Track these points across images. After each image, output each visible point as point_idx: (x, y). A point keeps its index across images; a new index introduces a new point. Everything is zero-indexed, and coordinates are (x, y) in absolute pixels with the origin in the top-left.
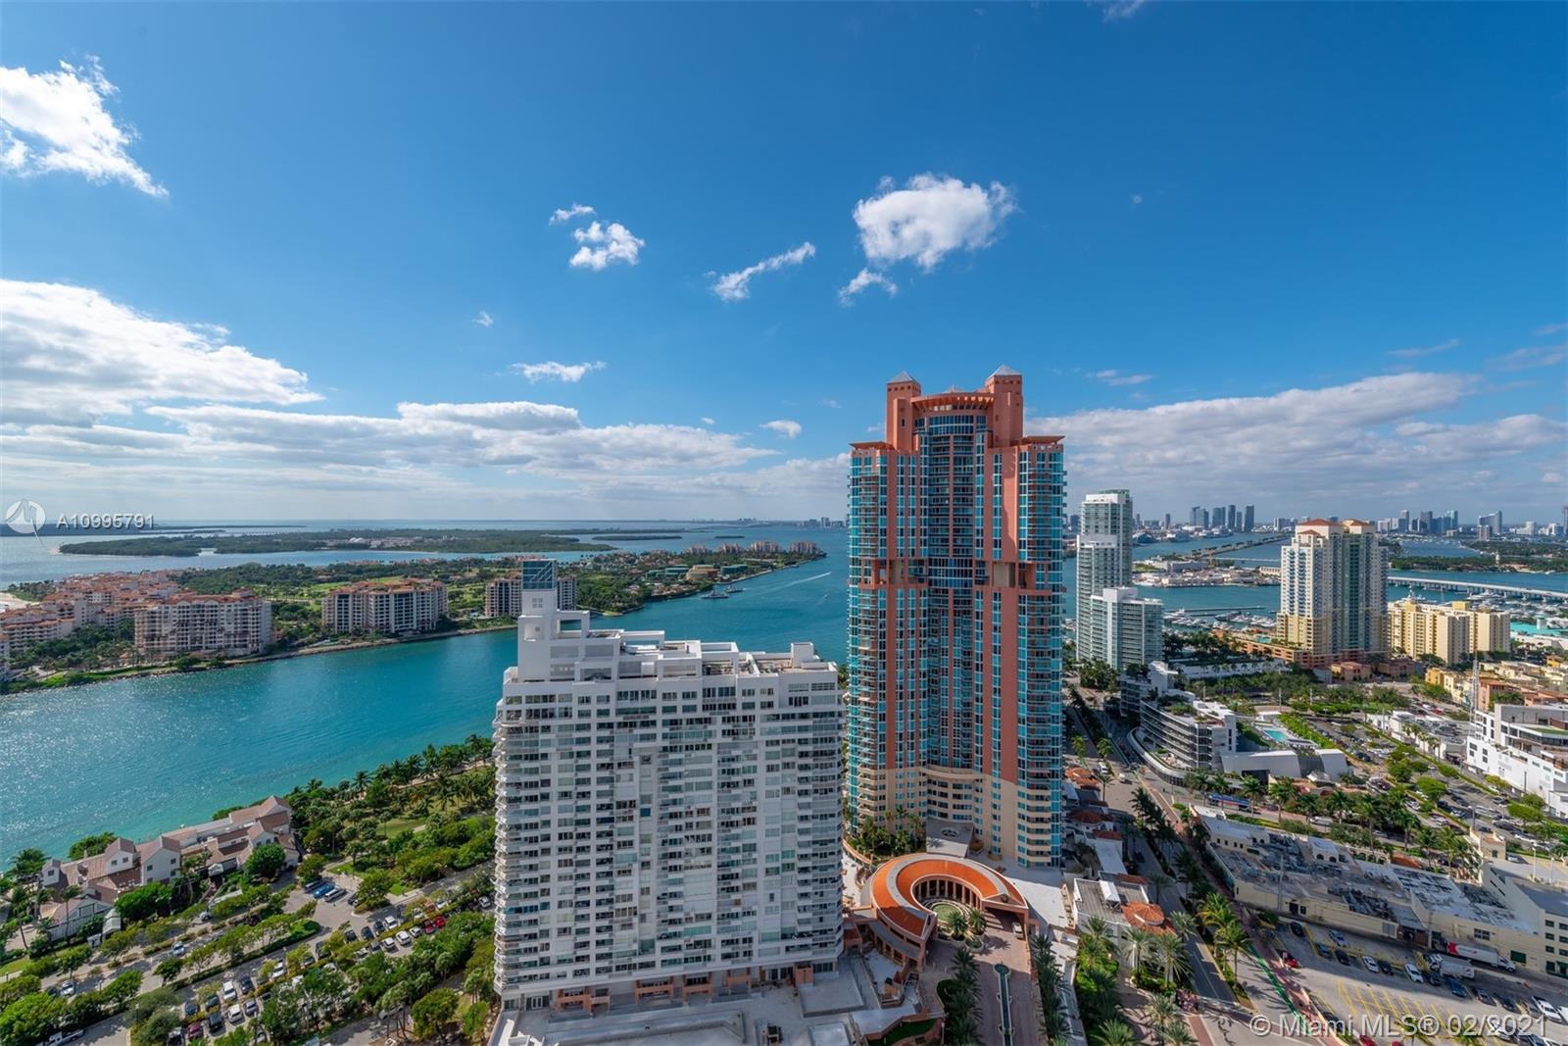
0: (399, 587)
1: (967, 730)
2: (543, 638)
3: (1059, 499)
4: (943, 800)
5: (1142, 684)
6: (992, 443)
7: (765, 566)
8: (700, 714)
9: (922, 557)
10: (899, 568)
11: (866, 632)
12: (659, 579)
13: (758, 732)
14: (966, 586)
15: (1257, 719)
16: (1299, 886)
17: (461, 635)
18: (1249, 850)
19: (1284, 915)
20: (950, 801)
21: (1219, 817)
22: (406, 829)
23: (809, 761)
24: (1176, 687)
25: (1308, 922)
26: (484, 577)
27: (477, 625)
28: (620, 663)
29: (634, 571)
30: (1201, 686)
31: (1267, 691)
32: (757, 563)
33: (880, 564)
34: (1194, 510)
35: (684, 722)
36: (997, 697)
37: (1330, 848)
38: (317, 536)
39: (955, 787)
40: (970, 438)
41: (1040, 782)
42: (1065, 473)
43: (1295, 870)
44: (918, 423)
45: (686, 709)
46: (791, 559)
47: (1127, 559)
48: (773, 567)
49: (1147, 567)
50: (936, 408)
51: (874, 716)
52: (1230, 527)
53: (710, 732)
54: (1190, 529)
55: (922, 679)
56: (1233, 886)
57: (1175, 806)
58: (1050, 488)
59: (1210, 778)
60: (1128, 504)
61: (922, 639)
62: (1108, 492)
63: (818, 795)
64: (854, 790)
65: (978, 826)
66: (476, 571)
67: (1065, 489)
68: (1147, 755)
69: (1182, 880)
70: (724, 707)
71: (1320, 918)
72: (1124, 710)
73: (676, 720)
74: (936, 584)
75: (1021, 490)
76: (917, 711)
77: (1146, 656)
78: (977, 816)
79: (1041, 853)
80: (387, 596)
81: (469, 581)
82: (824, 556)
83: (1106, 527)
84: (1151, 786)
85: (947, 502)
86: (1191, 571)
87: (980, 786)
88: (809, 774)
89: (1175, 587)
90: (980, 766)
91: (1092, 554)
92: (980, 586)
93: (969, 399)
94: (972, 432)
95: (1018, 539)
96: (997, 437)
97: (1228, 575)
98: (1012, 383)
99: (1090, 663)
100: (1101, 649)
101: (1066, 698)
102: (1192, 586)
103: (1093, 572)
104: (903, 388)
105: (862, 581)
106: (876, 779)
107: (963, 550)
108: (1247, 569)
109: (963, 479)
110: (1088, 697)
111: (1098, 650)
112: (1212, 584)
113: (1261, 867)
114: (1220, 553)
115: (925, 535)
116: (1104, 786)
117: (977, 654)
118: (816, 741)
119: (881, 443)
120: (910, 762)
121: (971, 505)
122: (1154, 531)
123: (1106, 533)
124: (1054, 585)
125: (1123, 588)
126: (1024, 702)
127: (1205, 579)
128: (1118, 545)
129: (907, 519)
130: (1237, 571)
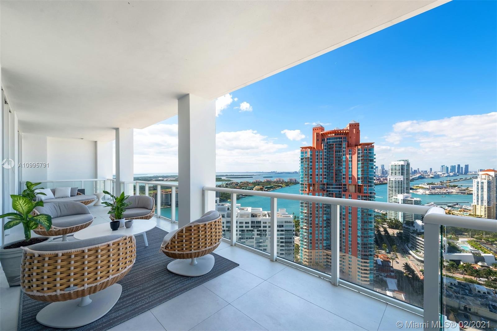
3: (372, 164)
5: (411, 228)
6: (349, 145)
7: (279, 186)
8: (250, 228)
9: (325, 183)
10: (316, 186)
11: (305, 206)
13: (267, 235)
14: (339, 192)
15: (458, 242)
16: (468, 301)
18: (449, 287)
19: (461, 310)
23: (284, 244)
25: (471, 314)
28: (227, 213)
31: (465, 232)
32: (276, 185)
33: (310, 185)
34: (442, 166)
35: (246, 231)
36: (350, 229)
37: (484, 289)
38: (150, 177)
40: (341, 144)
41: (366, 257)
42: (375, 155)
43: (467, 295)
44: (323, 140)
45: (246, 227)
46: (287, 184)
47: (408, 184)
48: (281, 187)
49: (420, 187)
50: (329, 135)
51: (308, 233)
52: (458, 173)
53: (253, 234)
54: (440, 173)
55: (324, 222)
57: (421, 270)
58: (369, 160)
60: (408, 165)
61: (324, 209)
62: (400, 161)
63: (286, 255)
64: (301, 256)
68: (411, 252)
70: (257, 227)
71: (477, 313)
72: (404, 237)
73: (243, 230)
74: (329, 192)
75: (358, 161)
76: (323, 232)
77: (414, 218)
78: (343, 267)
79: (366, 281)
80: (168, 194)
82: (298, 183)
83: (399, 173)
84: (412, 263)
85: (333, 165)
86: (439, 189)
87: (344, 257)
88: (284, 248)
89: (432, 194)
90: (344, 251)
91: (394, 182)
92: (344, 192)
93: (341, 132)
94: (342, 142)
95: (357, 176)
96: (350, 144)
97: (454, 190)
98: (356, 126)
99: (392, 220)
100: (397, 215)
101: (382, 231)
102: (438, 194)
103: (394, 188)
104: (318, 129)
105: (304, 190)
106: (309, 253)
107: (339, 180)
108: (464, 188)
109: (339, 158)
110: (391, 231)
111: (396, 216)
112: (447, 194)
113: (453, 293)
114: (452, 182)
115: (325, 176)
116: (393, 261)
117: (343, 214)
118: (286, 238)
119: (310, 147)
120: (320, 248)
121: (341, 166)
122: (425, 174)
123: (399, 175)
124: (371, 192)
125: (406, 194)
126: (359, 230)
127: (444, 192)
128: (404, 179)
129: (319, 171)
130: (459, 189)
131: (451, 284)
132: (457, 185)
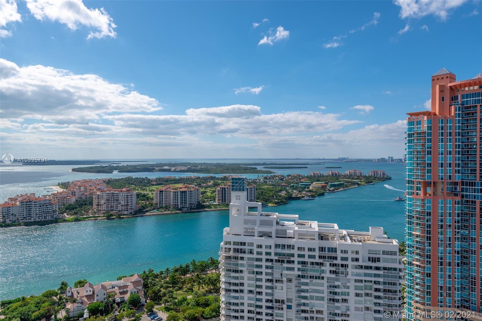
0: (181, 188)
2: (240, 215)
7: (354, 184)
8: (317, 260)
9: (457, 180)
10: (440, 187)
11: (417, 224)
12: (296, 188)
13: (350, 273)
17: (206, 211)
22: (184, 296)
23: (381, 294)
26: (216, 185)
27: (213, 207)
28: (276, 230)
29: (283, 184)
32: (349, 182)
33: (427, 184)
35: (309, 263)
44: (454, 98)
45: (310, 257)
46: (369, 180)
48: (358, 184)
50: (467, 89)
51: (423, 274)
53: (323, 270)
55: (456, 255)
61: (457, 230)
66: (212, 182)
70: (330, 258)
73: (305, 262)
74: (467, 197)
76: (453, 274)
80: (177, 192)
81: (209, 187)
82: (390, 178)
88: (381, 301)
104: (442, 78)
105: (415, 193)
115: (459, 167)
118: (385, 283)
119: (428, 112)
120: (448, 304)
129: (445, 157)
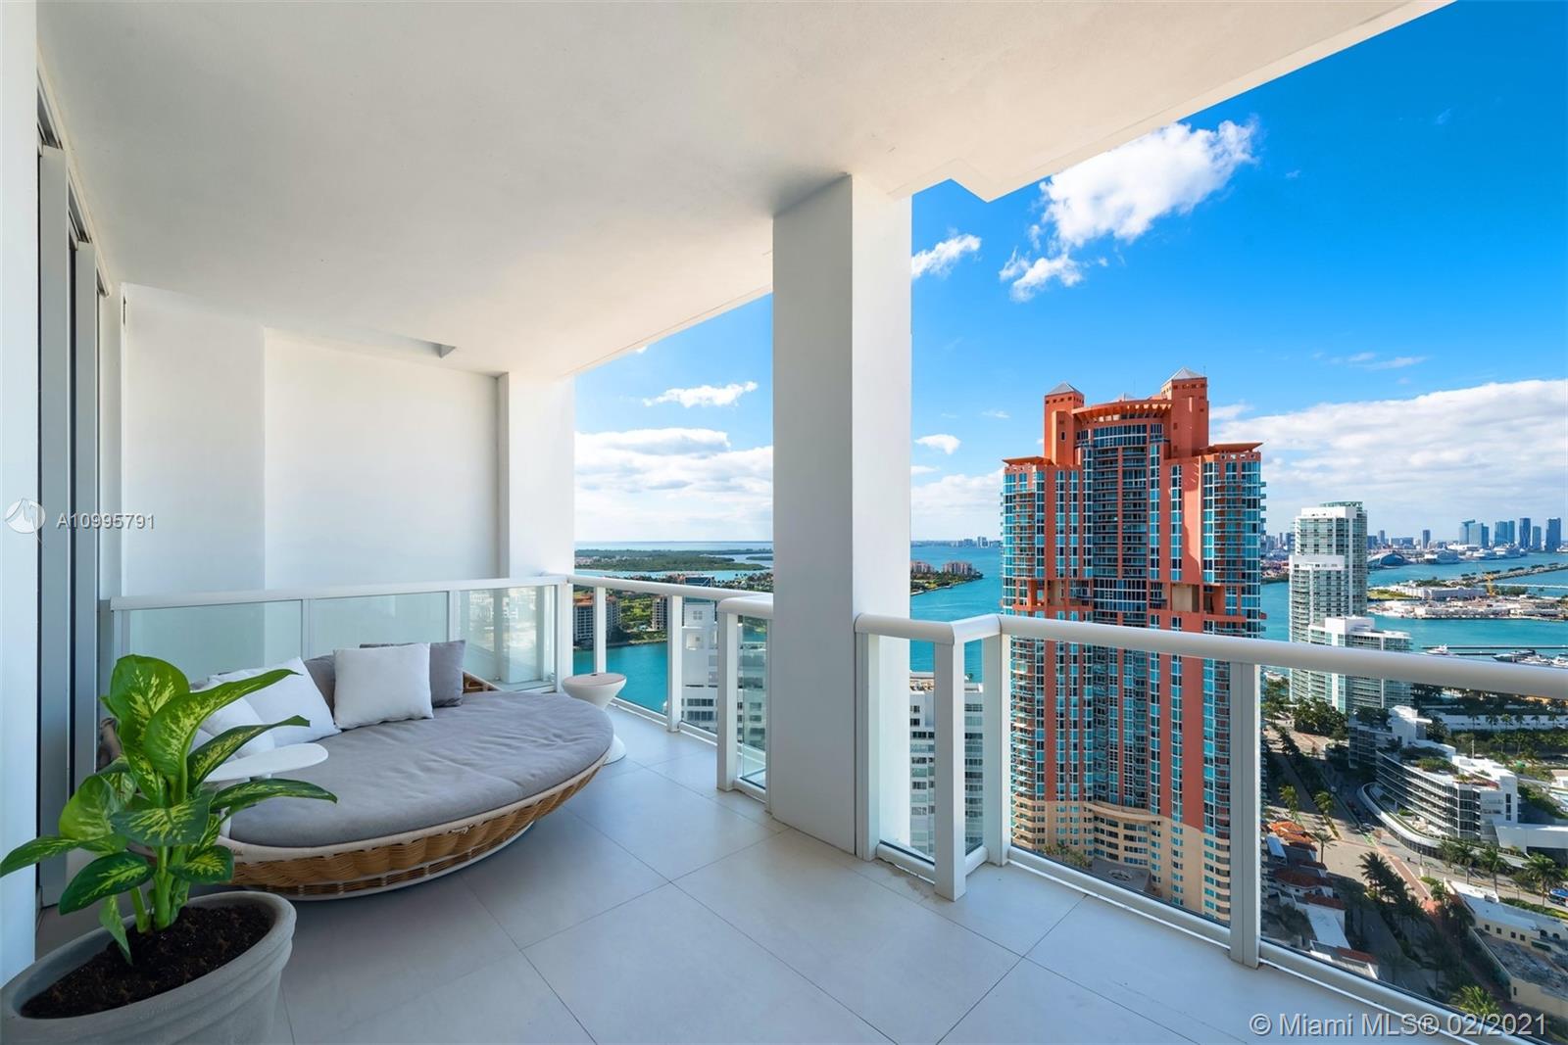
0: (579, 600)
1: (1141, 767)
2: (702, 647)
3: (1255, 515)
4: (1113, 840)
5: (1379, 732)
6: (1170, 454)
7: (917, 586)
9: (1086, 578)
10: (1059, 590)
11: (1021, 654)
14: (1138, 609)
15: (1553, 785)
17: (632, 645)
18: (1534, 944)
20: (1122, 843)
21: (1488, 899)
24: (1429, 737)
27: (645, 637)
30: (1469, 740)
33: (1036, 585)
34: (1467, 524)
39: (1126, 827)
40: (1143, 449)
42: (1264, 485)
44: (1080, 436)
46: (944, 580)
47: (1360, 583)
48: (924, 588)
49: (1393, 594)
50: (1101, 419)
51: (1031, 744)
52: (1521, 545)
54: (1460, 548)
55: (1086, 708)
56: (1509, 984)
57: (1423, 879)
58: (1244, 501)
59: (1476, 852)
60: (1361, 519)
61: (1086, 665)
62: (1332, 505)
65: (1154, 873)
67: (1263, 503)
68: (1384, 816)
69: (1429, 966)
72: (1354, 761)
74: (1102, 607)
75: (1205, 504)
76: (1081, 742)
77: (1387, 700)
78: (1153, 861)
81: (638, 597)
82: (981, 577)
83: (1330, 546)
84: (1390, 852)
85: (1116, 519)
86: (1459, 600)
87: (1157, 828)
89: (1435, 619)
90: (1157, 807)
91: (1311, 577)
92: (1155, 610)
93: (1142, 407)
94: (1144, 443)
95: (1202, 558)
96: (1176, 447)
97: (1517, 606)
98: (1194, 386)
99: (1307, 704)
100: (1323, 688)
101: (1274, 742)
102: (1460, 618)
103: (1311, 598)
104: (1062, 400)
105: (1017, 602)
106: (1033, 808)
107: (1135, 571)
108: (1548, 599)
109: (1135, 494)
110: (1304, 743)
111: (1319, 690)
112: (1492, 616)
113: (1554, 967)
114: (1506, 577)
115: (1089, 554)
116: (1323, 846)
117: (1153, 684)
119: (1037, 458)
120: (1073, 795)
121: (1145, 522)
122: (1405, 551)
123: (1330, 553)
124: (1249, 611)
125: (1354, 617)
126: (1212, 740)
127: (1480, 610)
128: (1347, 567)
129: (1067, 538)
130: (1532, 601)
131: (1543, 933)
132: (1526, 588)
